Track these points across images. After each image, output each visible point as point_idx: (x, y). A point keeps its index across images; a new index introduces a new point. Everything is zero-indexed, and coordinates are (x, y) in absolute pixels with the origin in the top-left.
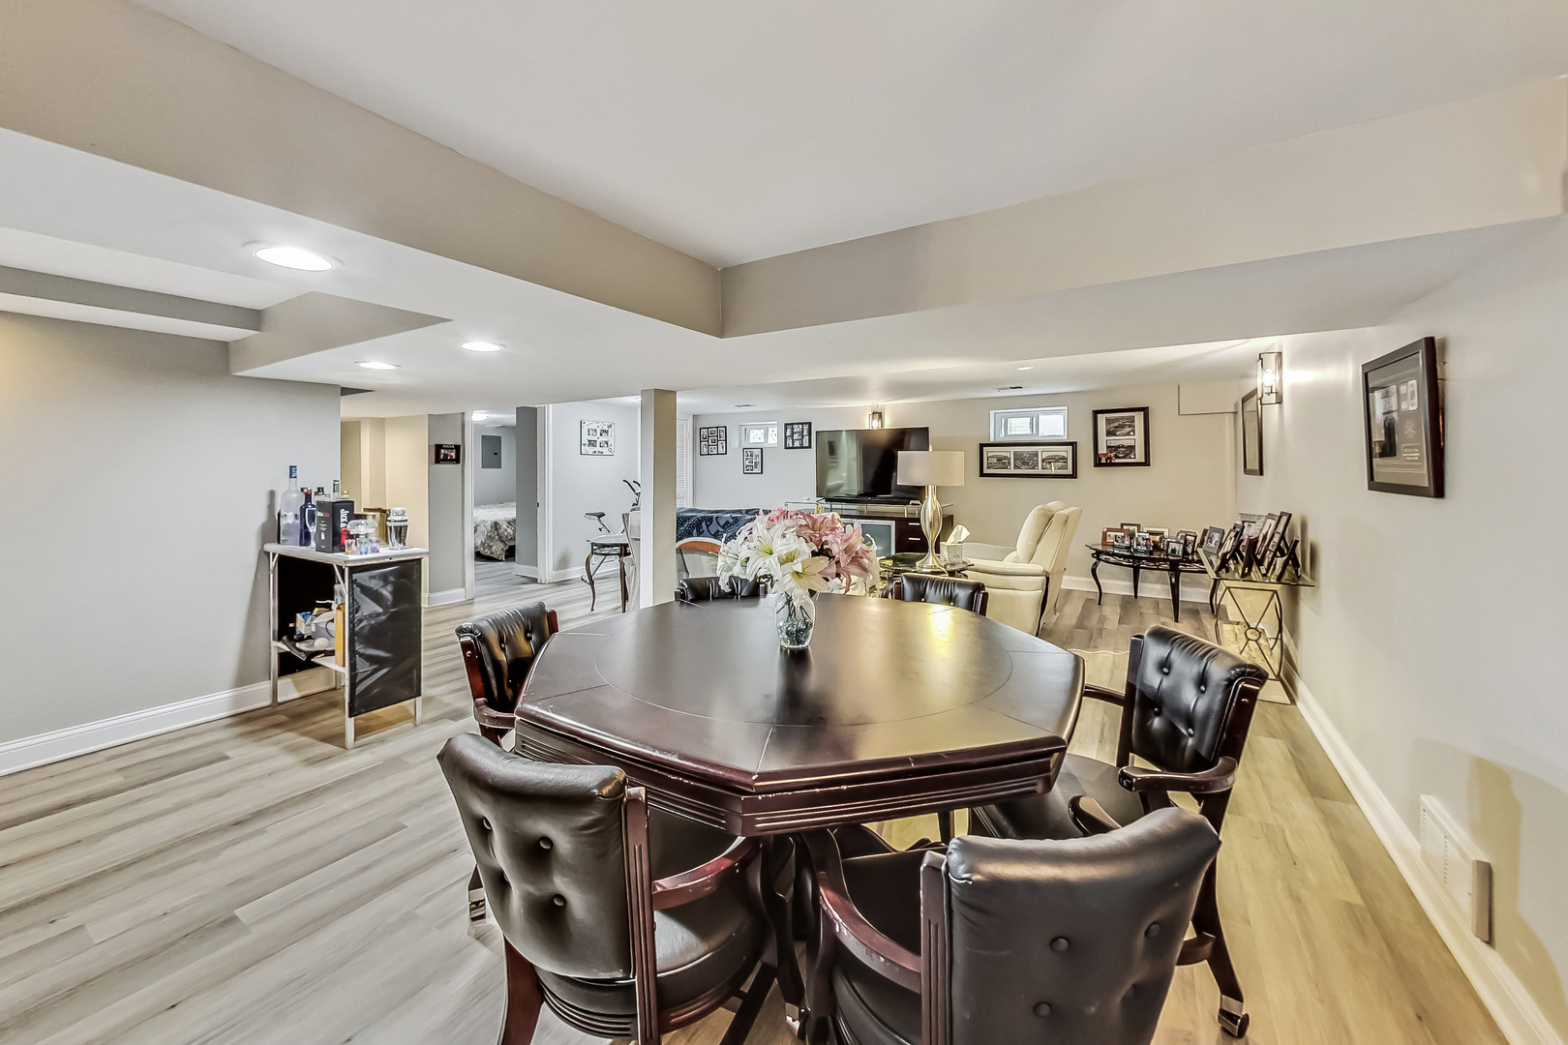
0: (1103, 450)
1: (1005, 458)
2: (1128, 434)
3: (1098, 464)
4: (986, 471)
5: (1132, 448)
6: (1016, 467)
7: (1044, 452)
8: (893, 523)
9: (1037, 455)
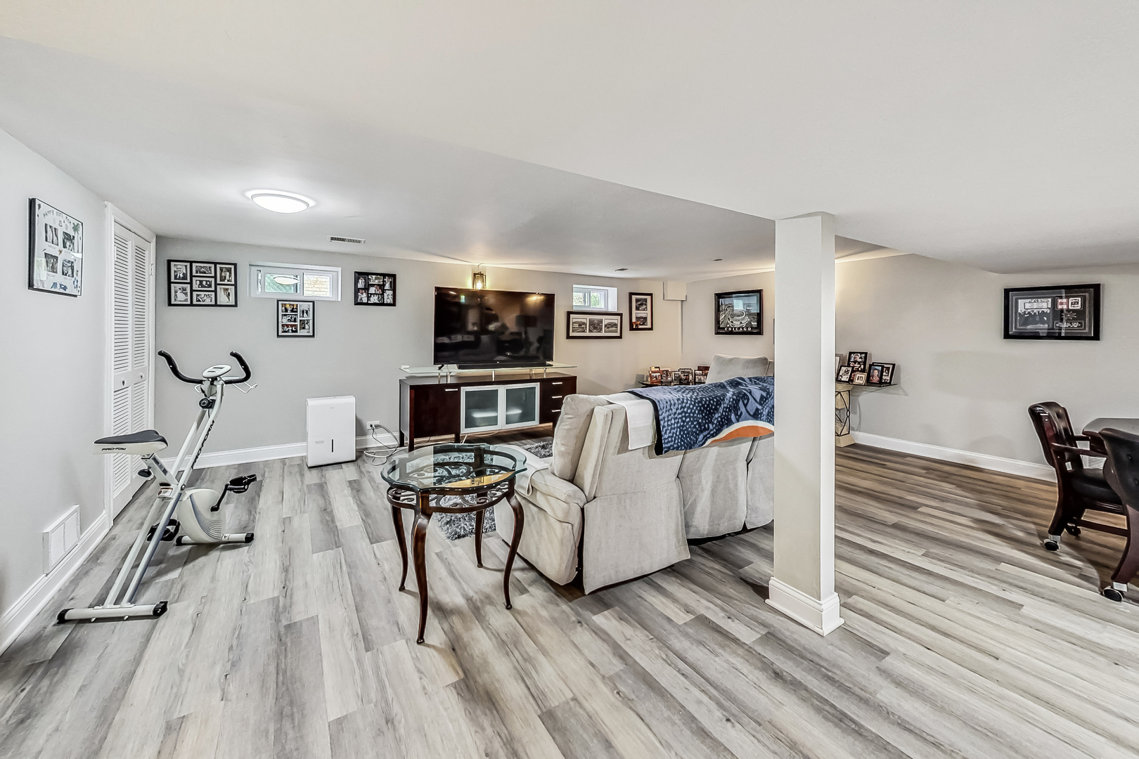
0: (634, 320)
1: (584, 324)
2: (644, 310)
3: (632, 329)
4: (572, 334)
5: (645, 319)
6: (590, 331)
7: (606, 320)
8: (537, 386)
9: (601, 321)
